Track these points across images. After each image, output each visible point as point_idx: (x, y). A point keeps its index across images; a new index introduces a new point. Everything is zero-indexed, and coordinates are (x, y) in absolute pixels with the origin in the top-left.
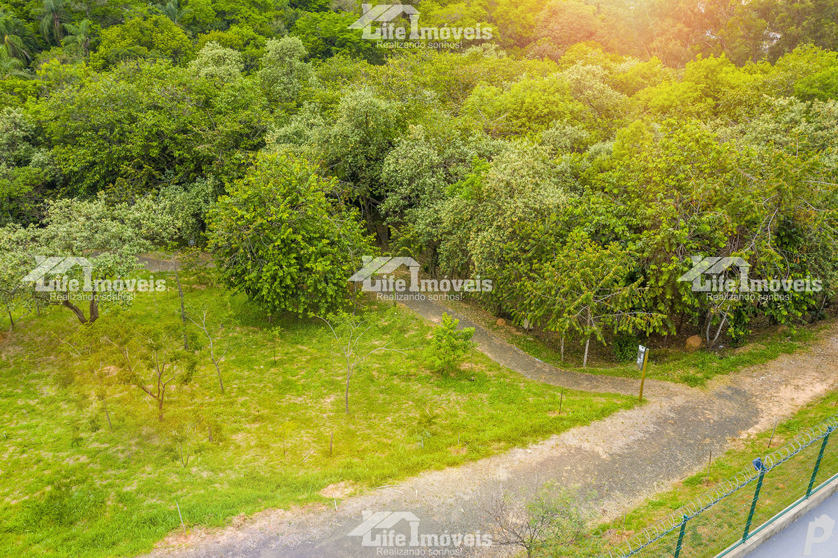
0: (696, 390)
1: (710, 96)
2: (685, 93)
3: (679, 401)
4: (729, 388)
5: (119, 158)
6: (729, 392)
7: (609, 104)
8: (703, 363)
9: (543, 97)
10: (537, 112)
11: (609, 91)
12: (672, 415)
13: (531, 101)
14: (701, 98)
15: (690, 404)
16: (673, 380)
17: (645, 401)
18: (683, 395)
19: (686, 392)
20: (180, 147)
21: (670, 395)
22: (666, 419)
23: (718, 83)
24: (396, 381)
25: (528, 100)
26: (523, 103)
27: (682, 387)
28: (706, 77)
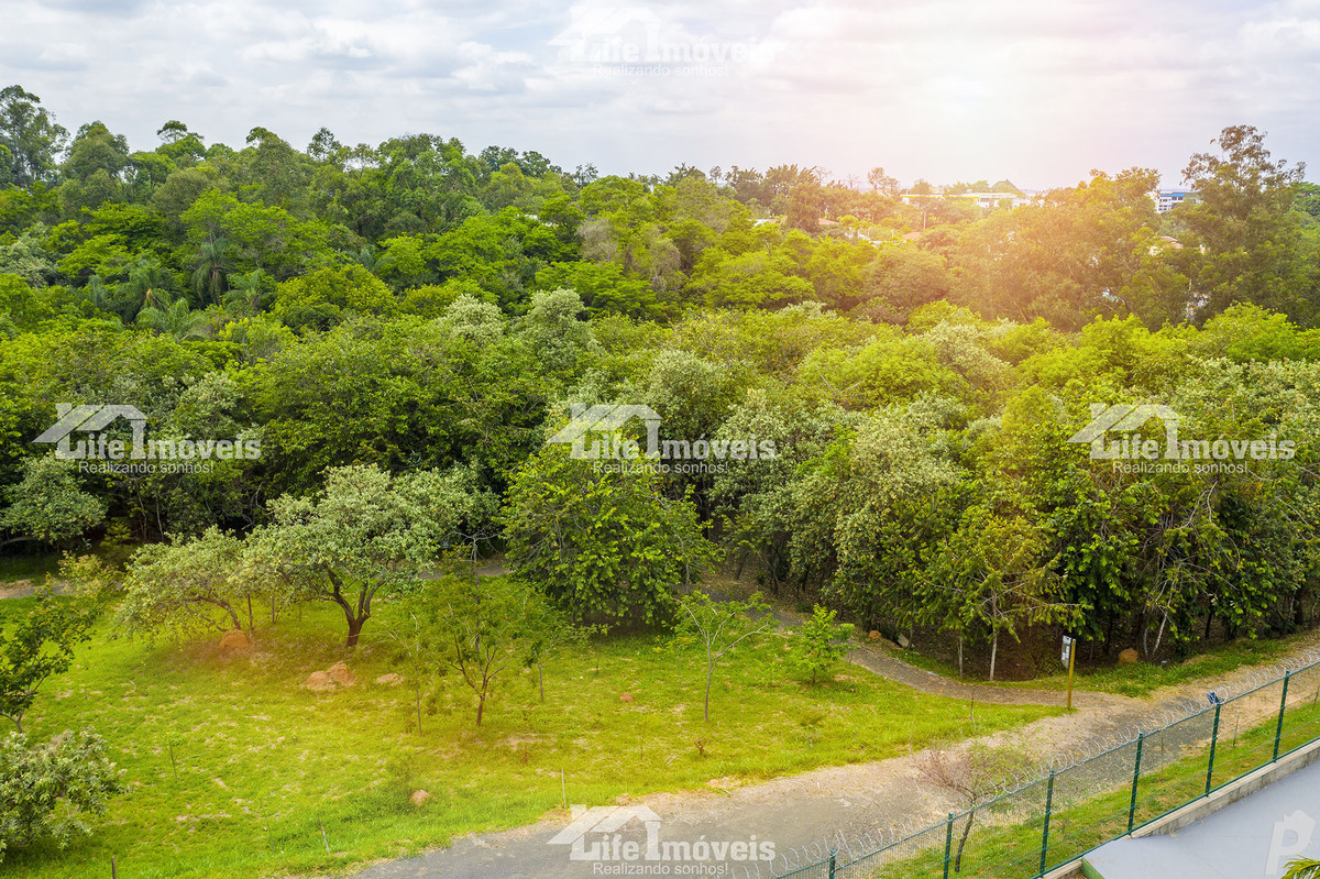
0: (1137, 700)
1: (1120, 365)
2: (1087, 360)
3: (1117, 710)
4: (1179, 698)
5: (355, 435)
6: (1179, 703)
7: (988, 373)
8: (1144, 674)
9: (904, 363)
10: (898, 380)
11: (987, 357)
12: (1112, 723)
13: (889, 367)
14: (1108, 367)
15: (1132, 713)
16: (1107, 691)
17: (1075, 710)
18: (1120, 705)
19: (1125, 702)
20: (434, 422)
21: (1105, 704)
22: (1104, 727)
23: (1128, 348)
24: (757, 692)
25: (885, 366)
26: (878, 370)
27: (1119, 698)
28: (1112, 341)
